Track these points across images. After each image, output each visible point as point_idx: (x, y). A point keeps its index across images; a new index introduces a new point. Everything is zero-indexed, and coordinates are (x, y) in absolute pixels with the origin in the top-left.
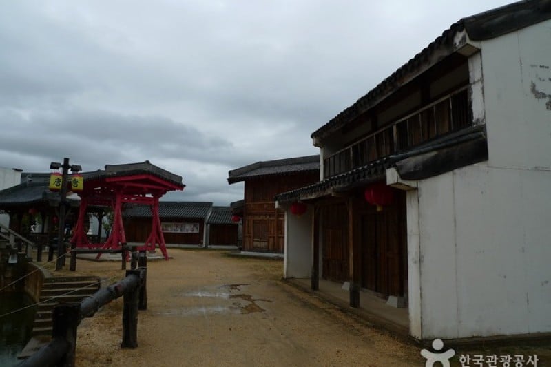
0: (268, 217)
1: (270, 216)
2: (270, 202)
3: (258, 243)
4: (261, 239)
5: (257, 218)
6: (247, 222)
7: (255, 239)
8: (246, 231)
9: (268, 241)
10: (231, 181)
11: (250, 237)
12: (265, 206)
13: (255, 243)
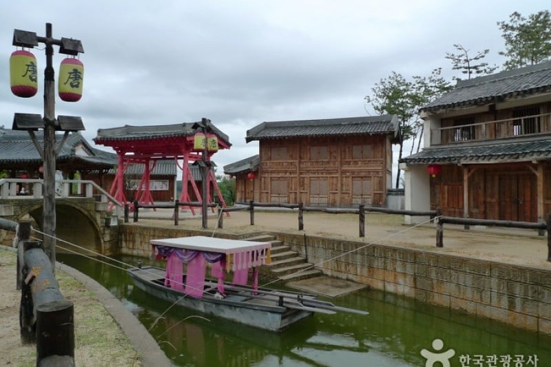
0: (288, 174)
1: (290, 173)
2: (290, 161)
3: (277, 199)
4: (279, 194)
5: (274, 175)
6: (263, 179)
7: (272, 195)
8: (263, 188)
9: (288, 196)
10: (248, 140)
11: (267, 193)
12: (285, 164)
13: (273, 198)
